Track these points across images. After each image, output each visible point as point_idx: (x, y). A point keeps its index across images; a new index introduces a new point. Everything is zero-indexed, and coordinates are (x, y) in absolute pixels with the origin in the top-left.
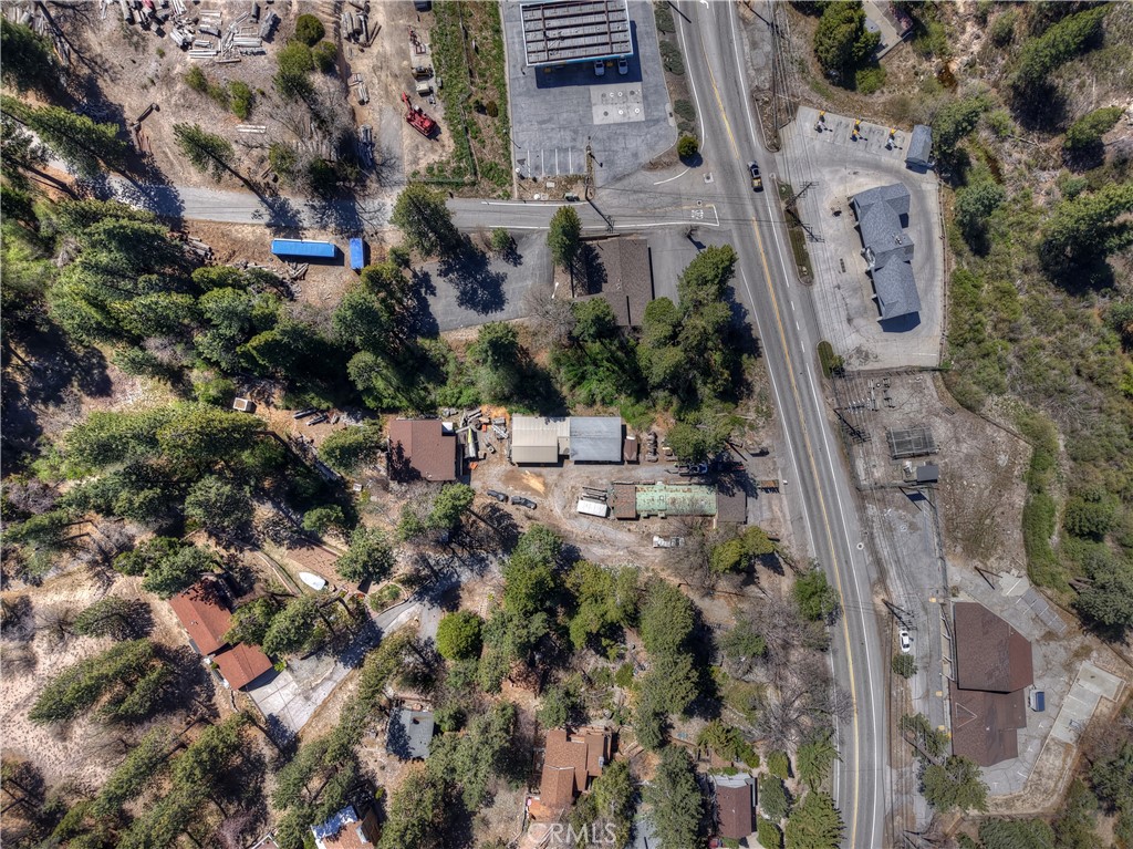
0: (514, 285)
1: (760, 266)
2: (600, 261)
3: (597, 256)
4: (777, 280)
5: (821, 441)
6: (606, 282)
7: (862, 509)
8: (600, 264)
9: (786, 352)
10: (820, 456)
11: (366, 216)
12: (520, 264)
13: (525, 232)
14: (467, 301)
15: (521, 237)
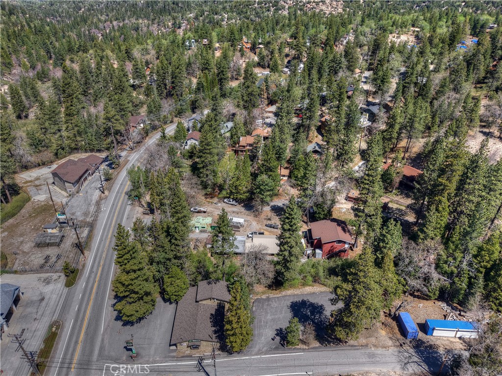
0: (281, 316)
1: (87, 333)
2: (214, 329)
3: (215, 332)
4: (79, 323)
5: (100, 243)
6: (211, 314)
7: (95, 220)
8: (214, 326)
9: (97, 282)
10: (104, 238)
11: (416, 359)
12: (277, 330)
13: (273, 352)
14: (318, 307)
15: (277, 348)
